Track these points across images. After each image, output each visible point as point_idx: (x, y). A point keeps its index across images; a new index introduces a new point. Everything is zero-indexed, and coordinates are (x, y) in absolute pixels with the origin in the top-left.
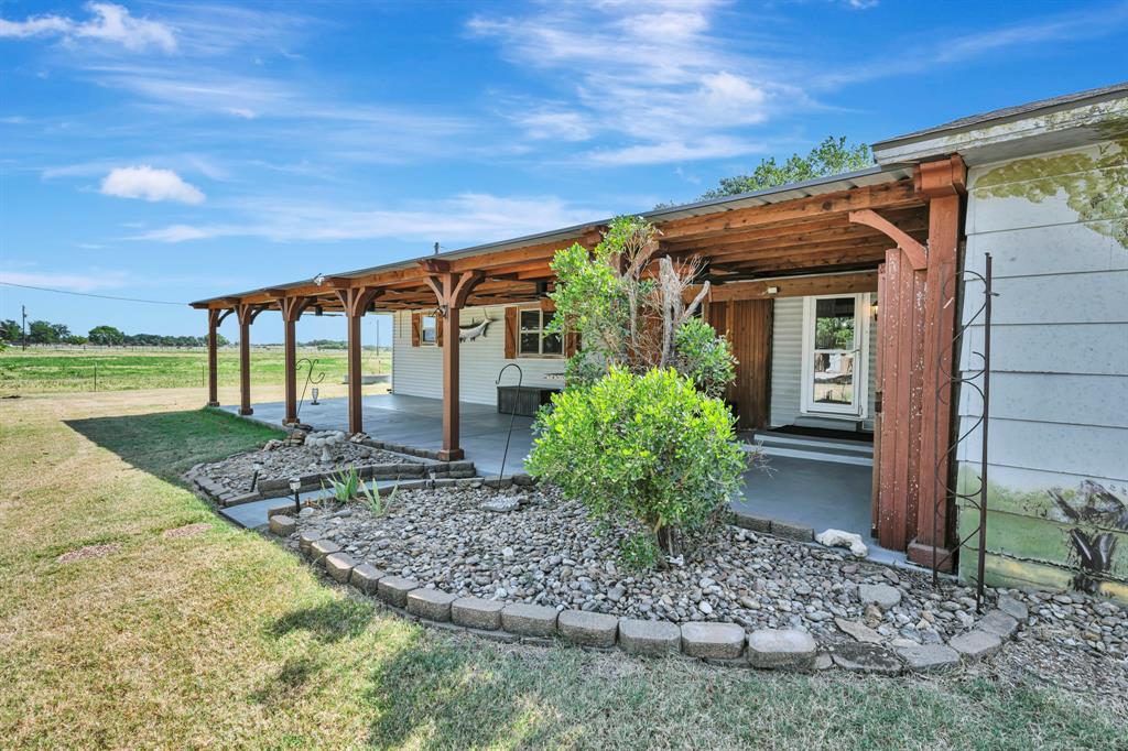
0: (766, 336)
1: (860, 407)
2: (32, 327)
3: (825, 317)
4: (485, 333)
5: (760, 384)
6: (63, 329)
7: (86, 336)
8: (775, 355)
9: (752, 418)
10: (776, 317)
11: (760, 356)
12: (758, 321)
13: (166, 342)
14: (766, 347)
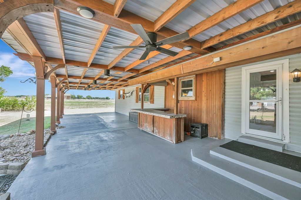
0: (221, 94)
1: (283, 135)
2: (77, 96)
3: (253, 87)
4: (132, 95)
5: (219, 116)
6: (82, 96)
7: (86, 97)
8: (226, 103)
9: (215, 132)
10: (226, 84)
11: (219, 103)
12: (217, 86)
13: (100, 99)
14: (221, 99)
